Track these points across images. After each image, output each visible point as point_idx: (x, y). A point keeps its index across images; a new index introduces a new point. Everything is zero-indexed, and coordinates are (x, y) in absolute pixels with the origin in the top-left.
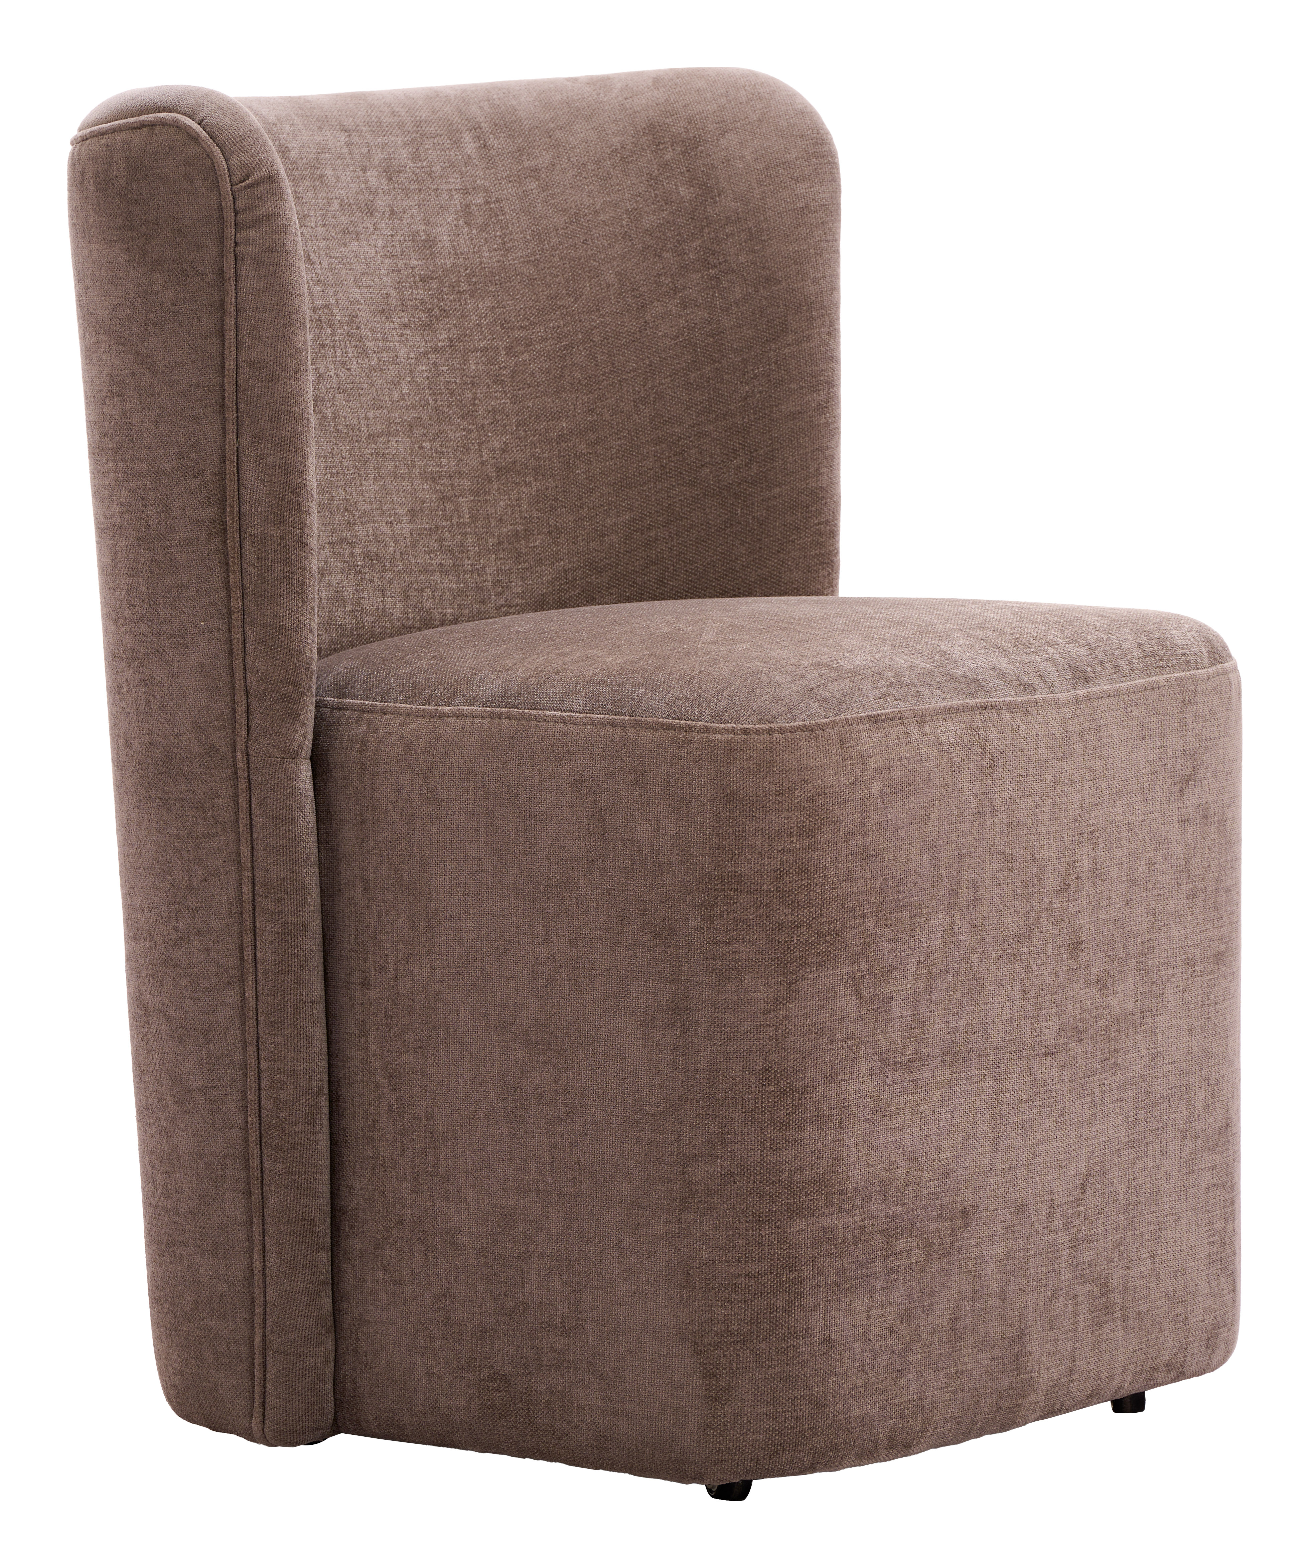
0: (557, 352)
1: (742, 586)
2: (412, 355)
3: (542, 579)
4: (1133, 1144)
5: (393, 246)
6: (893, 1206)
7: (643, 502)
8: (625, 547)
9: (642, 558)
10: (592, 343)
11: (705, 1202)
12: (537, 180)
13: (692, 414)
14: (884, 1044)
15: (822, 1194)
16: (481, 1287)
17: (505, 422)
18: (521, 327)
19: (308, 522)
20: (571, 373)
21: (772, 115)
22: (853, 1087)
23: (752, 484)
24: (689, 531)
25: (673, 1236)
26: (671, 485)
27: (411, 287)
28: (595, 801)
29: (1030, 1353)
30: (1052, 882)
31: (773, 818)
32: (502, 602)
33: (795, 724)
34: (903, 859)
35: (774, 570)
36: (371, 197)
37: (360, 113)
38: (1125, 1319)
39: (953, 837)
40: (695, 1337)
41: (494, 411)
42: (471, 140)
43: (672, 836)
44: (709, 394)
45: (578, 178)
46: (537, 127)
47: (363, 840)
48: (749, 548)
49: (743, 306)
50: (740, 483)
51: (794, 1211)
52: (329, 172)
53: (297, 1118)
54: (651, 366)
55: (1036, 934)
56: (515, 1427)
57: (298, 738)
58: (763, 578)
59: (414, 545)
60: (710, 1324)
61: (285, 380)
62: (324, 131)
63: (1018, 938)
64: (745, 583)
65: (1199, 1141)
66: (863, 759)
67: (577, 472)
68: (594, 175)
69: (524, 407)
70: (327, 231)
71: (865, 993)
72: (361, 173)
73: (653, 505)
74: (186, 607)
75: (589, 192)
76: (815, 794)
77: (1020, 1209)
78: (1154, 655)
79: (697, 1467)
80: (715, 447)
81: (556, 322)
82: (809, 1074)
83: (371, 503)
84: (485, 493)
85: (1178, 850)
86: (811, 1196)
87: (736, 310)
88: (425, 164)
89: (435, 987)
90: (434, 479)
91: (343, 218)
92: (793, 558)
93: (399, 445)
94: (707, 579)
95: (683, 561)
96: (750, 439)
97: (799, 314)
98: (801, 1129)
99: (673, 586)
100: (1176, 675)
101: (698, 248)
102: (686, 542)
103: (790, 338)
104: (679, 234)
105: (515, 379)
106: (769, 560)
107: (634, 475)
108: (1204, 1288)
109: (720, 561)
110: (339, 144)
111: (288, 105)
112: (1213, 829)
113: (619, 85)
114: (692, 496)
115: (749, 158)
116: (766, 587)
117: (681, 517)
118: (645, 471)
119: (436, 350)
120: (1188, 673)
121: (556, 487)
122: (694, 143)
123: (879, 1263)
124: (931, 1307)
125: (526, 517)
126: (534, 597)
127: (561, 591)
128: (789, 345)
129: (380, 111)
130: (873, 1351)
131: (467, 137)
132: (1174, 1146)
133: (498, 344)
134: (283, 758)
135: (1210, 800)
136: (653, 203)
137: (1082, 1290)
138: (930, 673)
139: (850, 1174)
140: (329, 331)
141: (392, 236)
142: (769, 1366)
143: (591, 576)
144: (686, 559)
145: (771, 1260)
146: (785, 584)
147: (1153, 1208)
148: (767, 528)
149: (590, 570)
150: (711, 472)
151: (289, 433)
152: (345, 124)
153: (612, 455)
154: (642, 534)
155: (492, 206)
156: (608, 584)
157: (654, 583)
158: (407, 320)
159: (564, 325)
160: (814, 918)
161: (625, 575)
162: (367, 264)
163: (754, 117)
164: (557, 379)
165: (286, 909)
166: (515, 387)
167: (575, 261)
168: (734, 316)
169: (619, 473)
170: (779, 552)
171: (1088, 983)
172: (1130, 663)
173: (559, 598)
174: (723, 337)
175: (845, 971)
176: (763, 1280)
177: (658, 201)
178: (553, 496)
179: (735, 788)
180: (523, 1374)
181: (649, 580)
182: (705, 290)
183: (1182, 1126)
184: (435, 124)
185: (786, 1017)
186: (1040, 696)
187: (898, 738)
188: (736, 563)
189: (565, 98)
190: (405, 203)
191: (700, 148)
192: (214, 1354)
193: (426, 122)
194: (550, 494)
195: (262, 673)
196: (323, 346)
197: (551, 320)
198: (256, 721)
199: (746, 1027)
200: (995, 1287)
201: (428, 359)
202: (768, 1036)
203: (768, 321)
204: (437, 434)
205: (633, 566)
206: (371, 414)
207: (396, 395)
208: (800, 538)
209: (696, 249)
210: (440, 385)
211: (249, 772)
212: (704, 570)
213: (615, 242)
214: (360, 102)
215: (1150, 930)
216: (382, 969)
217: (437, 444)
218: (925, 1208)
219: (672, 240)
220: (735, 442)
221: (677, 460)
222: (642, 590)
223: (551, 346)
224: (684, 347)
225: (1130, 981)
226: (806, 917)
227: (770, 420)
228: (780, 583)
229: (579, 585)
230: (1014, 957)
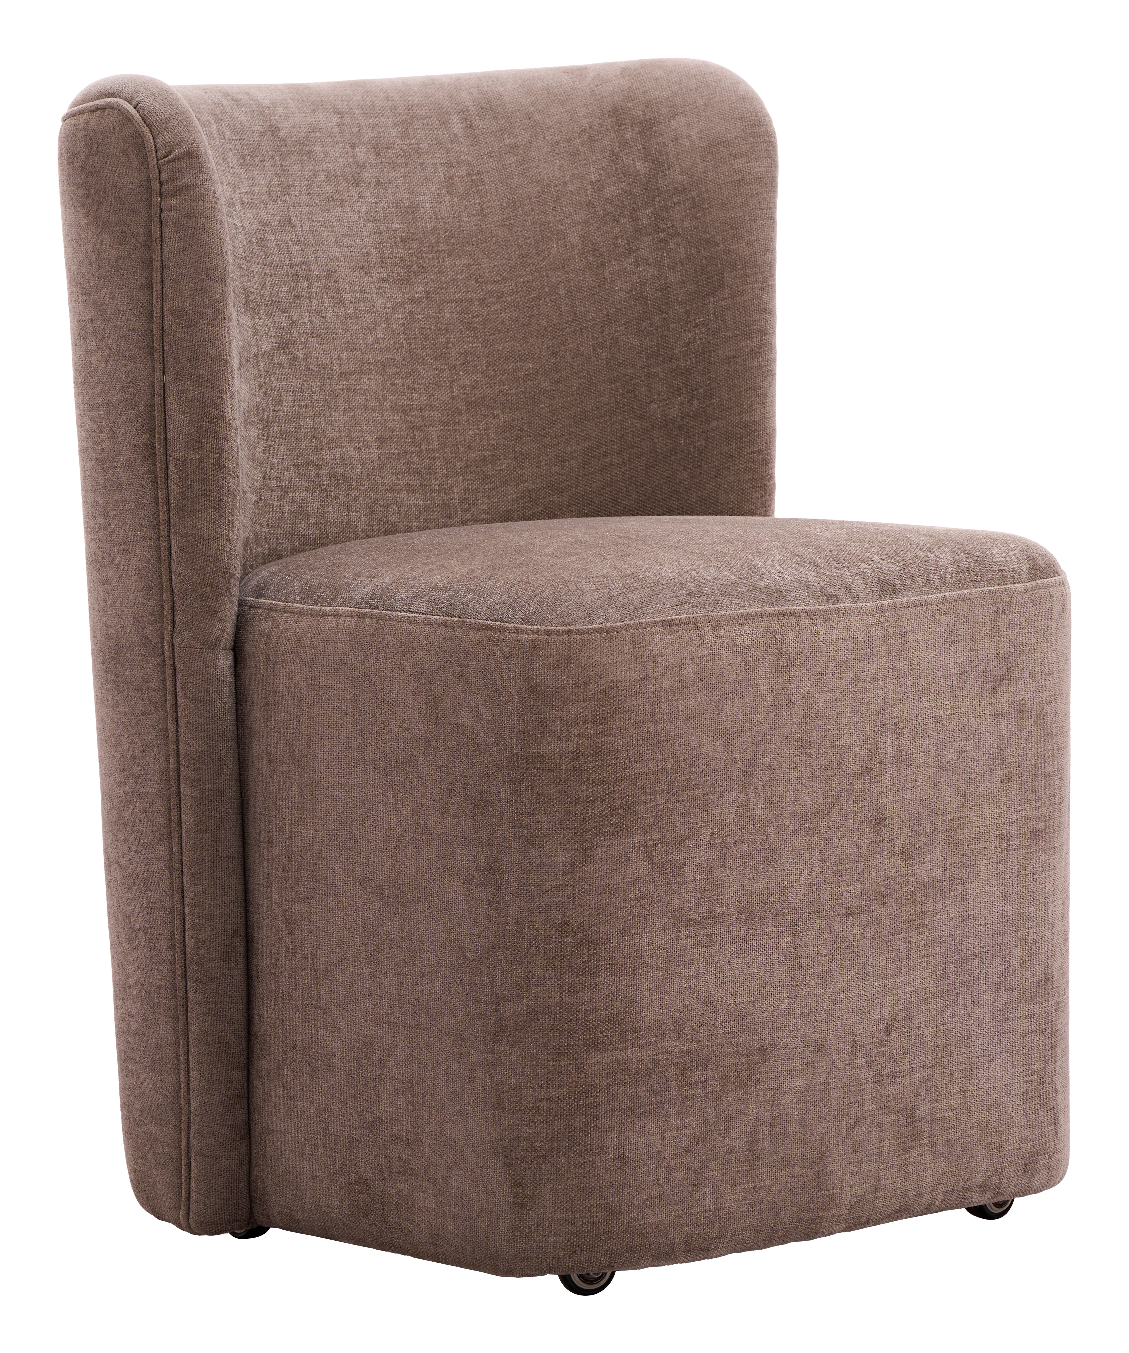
0: (527, 303)
1: (685, 506)
2: (389, 305)
3: (507, 498)
4: (941, 994)
5: (377, 211)
6: (687, 1043)
7: (600, 432)
8: (583, 471)
9: (599, 480)
10: (557, 296)
11: (514, 1036)
12: (515, 155)
13: (643, 358)
14: (677, 904)
15: (616, 1031)
16: (350, 1104)
17: (475, 363)
18: (495, 281)
19: (226, 448)
20: (538, 321)
21: (716, 100)
22: (646, 939)
23: (693, 418)
24: (640, 458)
25: (488, 1065)
26: (624, 418)
27: (391, 247)
28: (431, 691)
29: (832, 1173)
30: (852, 766)
31: (570, 707)
32: (468, 516)
33: (591, 627)
34: (694, 744)
35: (712, 492)
36: (358, 170)
37: (355, 98)
38: (933, 1145)
39: (747, 726)
40: (505, 1151)
41: (466, 353)
42: (458, 121)
43: (488, 721)
44: (658, 340)
45: (551, 154)
46: (519, 110)
47: (267, 720)
48: (691, 473)
49: (687, 264)
50: (683, 417)
51: (590, 1046)
52: (318, 148)
53: (214, 956)
54: (609, 315)
55: (836, 811)
56: (374, 1224)
57: (216, 631)
58: (702, 499)
59: (381, 468)
60: (517, 1141)
61: (203, 326)
62: (317, 113)
63: (817, 814)
64: (688, 503)
65: (1015, 994)
66: (654, 659)
67: (541, 406)
68: (565, 151)
69: (494, 350)
70: (311, 199)
71: (658, 859)
72: (350, 149)
73: (609, 435)
74: (128, 519)
75: (560, 166)
76: (607, 687)
77: (821, 1048)
78: (968, 570)
79: (508, 1263)
80: (662, 386)
81: (526, 277)
82: (603, 928)
83: (340, 431)
84: (455, 423)
85: (992, 740)
86: (606, 1033)
87: (681, 268)
88: (412, 141)
89: (317, 846)
90: (405, 411)
91: (328, 188)
92: (728, 482)
93: (370, 382)
94: (655, 499)
95: (635, 484)
96: (692, 380)
97: (734, 272)
98: (596, 974)
99: (626, 505)
100: (989, 588)
101: (650, 215)
102: (637, 467)
103: (727, 292)
104: (634, 203)
105: (486, 326)
106: (708, 483)
107: (592, 409)
108: (1019, 1120)
109: (667, 483)
110: (330, 124)
111: (287, 91)
112: (1030, 722)
113: (592, 75)
114: (642, 428)
115: (695, 137)
116: (706, 507)
117: (633, 445)
118: (602, 406)
119: (412, 300)
120: (1003, 587)
121: (522, 419)
122: (650, 124)
123: (673, 1092)
124: (727, 1131)
125: (493, 445)
126: (499, 513)
127: (525, 508)
128: (725, 298)
129: (376, 97)
130: (668, 1168)
131: (455, 119)
132: (987, 997)
133: (472, 296)
134: (202, 648)
135: (1026, 697)
136: (614, 176)
137: (885, 1119)
138: (734, 584)
139: (643, 1014)
140: (306, 284)
141: (376, 203)
142: (568, 1178)
143: (553, 495)
144: (637, 481)
145: (570, 1087)
146: (721, 504)
147: (964, 1050)
148: (706, 456)
149: (552, 491)
150: (659, 407)
151: (207, 372)
152: (339, 107)
153: (573, 392)
154: (599, 460)
155: (474, 177)
156: (568, 502)
157: (610, 502)
158: (385, 275)
159: (533, 280)
160: (607, 794)
161: (584, 495)
162: (349, 227)
163: (700, 102)
164: (525, 326)
165: (204, 778)
166: (487, 333)
167: (545, 225)
168: (679, 273)
169: (579, 407)
170: (716, 477)
171: (892, 854)
172: (942, 577)
173: (523, 514)
174: (670, 291)
175: (636, 840)
176: (562, 1104)
177: (618, 174)
178: (519, 427)
179: (538, 681)
180: (379, 1179)
181: (605, 500)
182: (655, 250)
183: (996, 980)
184: (426, 108)
185: (582, 879)
186: (841, 605)
187: (692, 640)
188: (680, 486)
189: (546, 85)
190: (391, 175)
191: (654, 128)
192: (154, 1155)
193: (417, 106)
194: (517, 425)
195: (184, 576)
196: (298, 297)
197: (521, 276)
198: (179, 617)
199: (547, 886)
200: (794, 1114)
201: (405, 308)
202: (566, 895)
203: (708, 278)
204: (410, 373)
205: (591, 487)
206: (344, 355)
207: (370, 339)
208: (735, 465)
209: (649, 215)
210: (415, 330)
211: (174, 660)
212: (653, 491)
213: (580, 209)
214: (358, 88)
215: (960, 809)
216: (281, 830)
217: (409, 382)
218: (721, 1045)
219: (628, 207)
220: (680, 382)
221: (630, 397)
222: (599, 508)
223: (521, 298)
224: (636, 299)
225: (938, 853)
226: (600, 793)
227: (709, 363)
228: (717, 504)
229: (542, 504)
230: (812, 831)
